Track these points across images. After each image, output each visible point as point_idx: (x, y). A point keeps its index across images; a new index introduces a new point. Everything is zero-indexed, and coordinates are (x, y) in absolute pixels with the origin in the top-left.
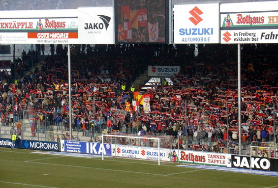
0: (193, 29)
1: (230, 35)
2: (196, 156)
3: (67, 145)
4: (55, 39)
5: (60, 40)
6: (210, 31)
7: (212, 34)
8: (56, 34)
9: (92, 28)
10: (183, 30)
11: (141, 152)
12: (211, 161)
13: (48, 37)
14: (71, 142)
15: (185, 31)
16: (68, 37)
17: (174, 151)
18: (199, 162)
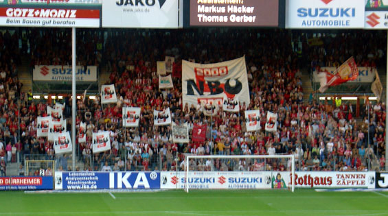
0: (320, 9)
1: (378, 18)
2: (317, 179)
3: (67, 178)
4: (48, 20)
5: (56, 20)
6: (350, 12)
7: (353, 15)
8: (48, 11)
9: (132, 4)
10: (305, 10)
11: (217, 180)
12: (341, 182)
13: (30, 14)
14: (77, 175)
15: (307, 12)
16: (75, 16)
17: (279, 174)
18: (321, 186)
